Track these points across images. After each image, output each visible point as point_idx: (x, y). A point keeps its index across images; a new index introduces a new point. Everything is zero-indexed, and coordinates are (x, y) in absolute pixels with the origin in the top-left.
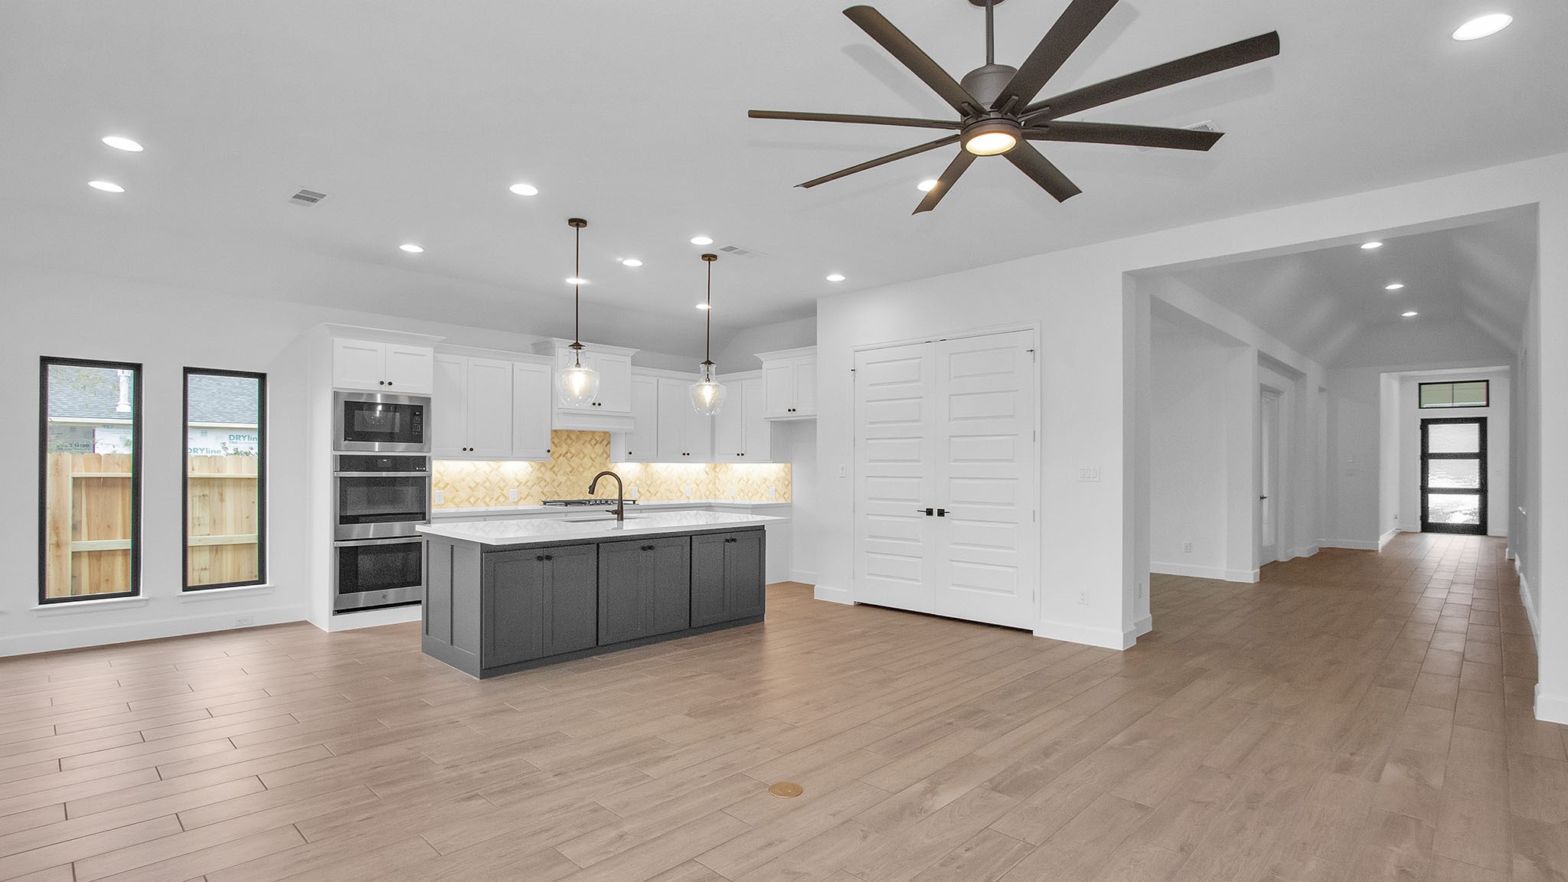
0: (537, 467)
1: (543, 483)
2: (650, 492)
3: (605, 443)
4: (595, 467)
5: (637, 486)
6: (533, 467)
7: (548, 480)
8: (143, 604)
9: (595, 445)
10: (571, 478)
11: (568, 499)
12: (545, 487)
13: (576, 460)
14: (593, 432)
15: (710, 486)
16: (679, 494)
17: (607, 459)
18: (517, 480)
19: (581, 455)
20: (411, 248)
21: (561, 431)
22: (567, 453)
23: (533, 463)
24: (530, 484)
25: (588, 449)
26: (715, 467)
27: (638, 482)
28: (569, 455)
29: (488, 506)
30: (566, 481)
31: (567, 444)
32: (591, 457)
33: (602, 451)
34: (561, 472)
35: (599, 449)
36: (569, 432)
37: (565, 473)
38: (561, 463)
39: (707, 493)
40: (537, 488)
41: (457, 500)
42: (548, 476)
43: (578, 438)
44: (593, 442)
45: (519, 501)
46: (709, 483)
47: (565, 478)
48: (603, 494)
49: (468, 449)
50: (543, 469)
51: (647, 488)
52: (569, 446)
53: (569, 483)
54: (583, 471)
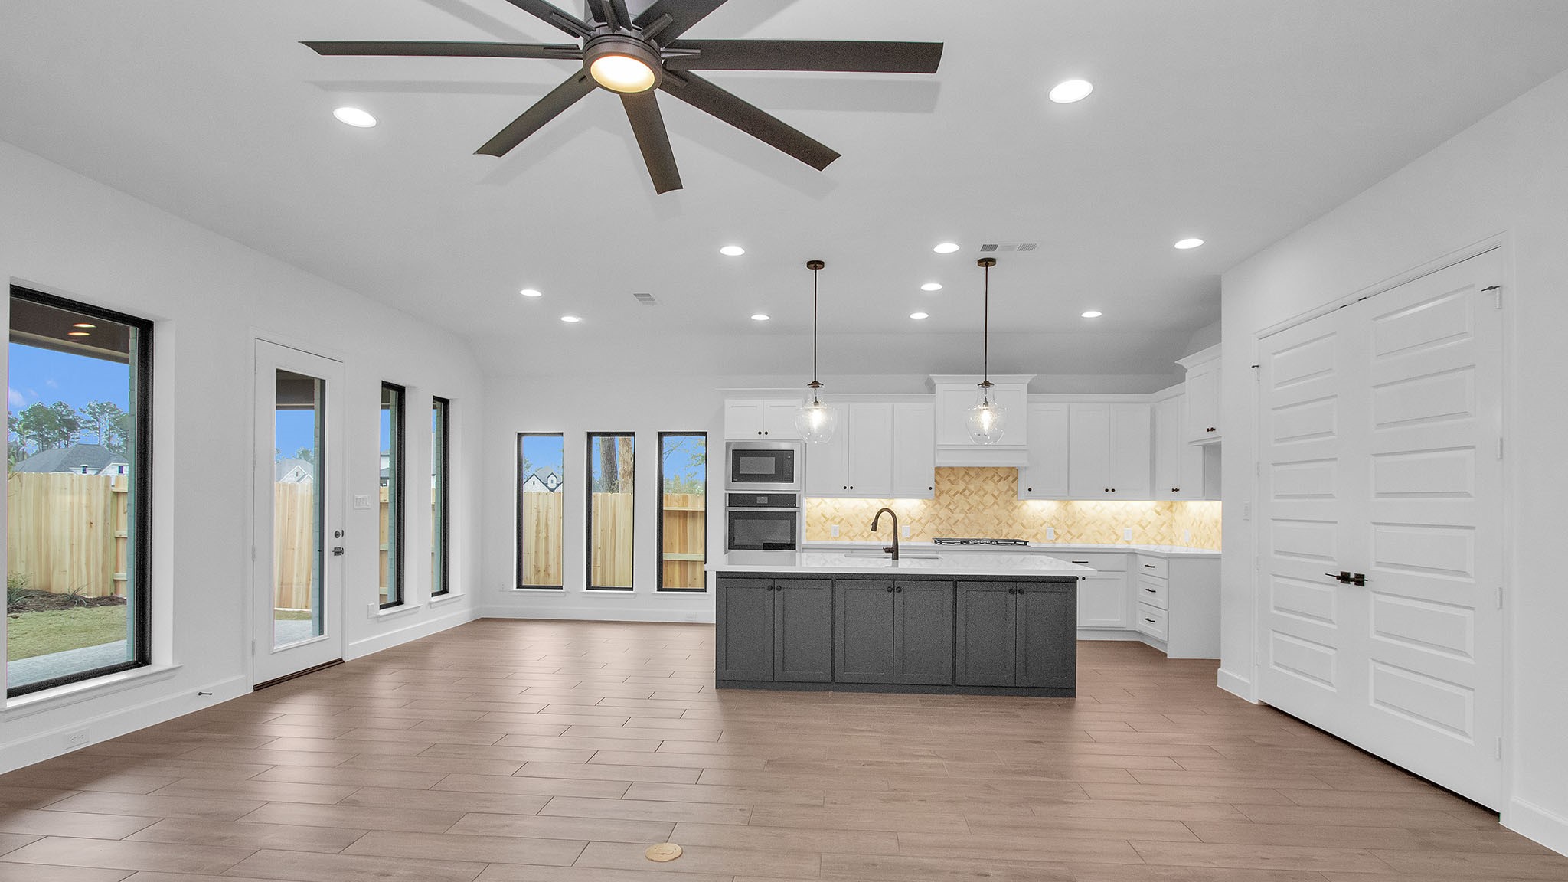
0: (931, 505)
1: (937, 521)
2: (1071, 534)
3: (1011, 479)
4: (998, 505)
5: (1053, 526)
6: (926, 504)
7: (944, 517)
8: (633, 596)
9: (998, 481)
10: (969, 515)
11: (966, 537)
12: (940, 524)
13: (976, 497)
14: (996, 468)
15: (1164, 529)
16: (1114, 537)
17: (1013, 496)
18: (909, 517)
19: (981, 493)
20: (760, 317)
21: (958, 468)
22: (965, 490)
23: (926, 501)
24: (923, 521)
25: (990, 486)
26: (1171, 506)
27: (1054, 522)
28: (967, 493)
29: (881, 541)
30: (964, 519)
31: (965, 481)
32: (993, 495)
33: (1007, 487)
34: (958, 510)
35: (1003, 485)
36: (967, 470)
37: (963, 511)
38: (957, 501)
39: (1159, 538)
40: (931, 526)
41: (851, 534)
42: (944, 513)
43: (978, 475)
44: (996, 478)
45: (911, 538)
46: (1162, 526)
47: (962, 516)
48: (1008, 534)
49: (848, 488)
50: (937, 506)
51: (1067, 528)
52: (967, 483)
53: (966, 521)
54: (984, 510)
